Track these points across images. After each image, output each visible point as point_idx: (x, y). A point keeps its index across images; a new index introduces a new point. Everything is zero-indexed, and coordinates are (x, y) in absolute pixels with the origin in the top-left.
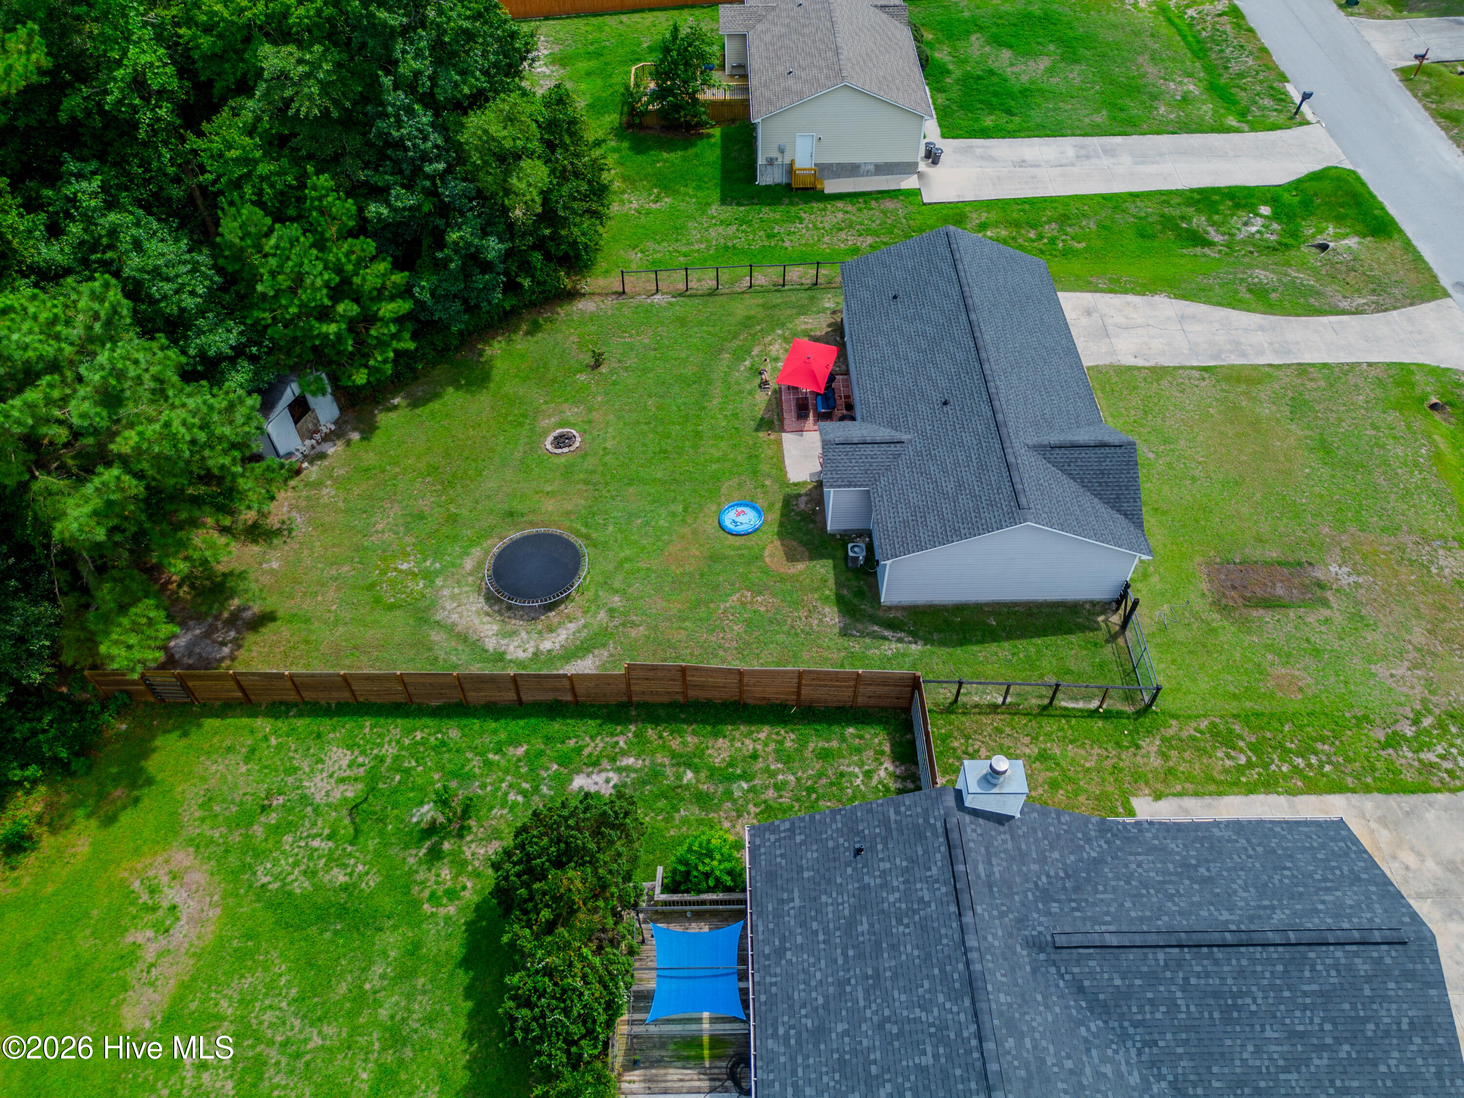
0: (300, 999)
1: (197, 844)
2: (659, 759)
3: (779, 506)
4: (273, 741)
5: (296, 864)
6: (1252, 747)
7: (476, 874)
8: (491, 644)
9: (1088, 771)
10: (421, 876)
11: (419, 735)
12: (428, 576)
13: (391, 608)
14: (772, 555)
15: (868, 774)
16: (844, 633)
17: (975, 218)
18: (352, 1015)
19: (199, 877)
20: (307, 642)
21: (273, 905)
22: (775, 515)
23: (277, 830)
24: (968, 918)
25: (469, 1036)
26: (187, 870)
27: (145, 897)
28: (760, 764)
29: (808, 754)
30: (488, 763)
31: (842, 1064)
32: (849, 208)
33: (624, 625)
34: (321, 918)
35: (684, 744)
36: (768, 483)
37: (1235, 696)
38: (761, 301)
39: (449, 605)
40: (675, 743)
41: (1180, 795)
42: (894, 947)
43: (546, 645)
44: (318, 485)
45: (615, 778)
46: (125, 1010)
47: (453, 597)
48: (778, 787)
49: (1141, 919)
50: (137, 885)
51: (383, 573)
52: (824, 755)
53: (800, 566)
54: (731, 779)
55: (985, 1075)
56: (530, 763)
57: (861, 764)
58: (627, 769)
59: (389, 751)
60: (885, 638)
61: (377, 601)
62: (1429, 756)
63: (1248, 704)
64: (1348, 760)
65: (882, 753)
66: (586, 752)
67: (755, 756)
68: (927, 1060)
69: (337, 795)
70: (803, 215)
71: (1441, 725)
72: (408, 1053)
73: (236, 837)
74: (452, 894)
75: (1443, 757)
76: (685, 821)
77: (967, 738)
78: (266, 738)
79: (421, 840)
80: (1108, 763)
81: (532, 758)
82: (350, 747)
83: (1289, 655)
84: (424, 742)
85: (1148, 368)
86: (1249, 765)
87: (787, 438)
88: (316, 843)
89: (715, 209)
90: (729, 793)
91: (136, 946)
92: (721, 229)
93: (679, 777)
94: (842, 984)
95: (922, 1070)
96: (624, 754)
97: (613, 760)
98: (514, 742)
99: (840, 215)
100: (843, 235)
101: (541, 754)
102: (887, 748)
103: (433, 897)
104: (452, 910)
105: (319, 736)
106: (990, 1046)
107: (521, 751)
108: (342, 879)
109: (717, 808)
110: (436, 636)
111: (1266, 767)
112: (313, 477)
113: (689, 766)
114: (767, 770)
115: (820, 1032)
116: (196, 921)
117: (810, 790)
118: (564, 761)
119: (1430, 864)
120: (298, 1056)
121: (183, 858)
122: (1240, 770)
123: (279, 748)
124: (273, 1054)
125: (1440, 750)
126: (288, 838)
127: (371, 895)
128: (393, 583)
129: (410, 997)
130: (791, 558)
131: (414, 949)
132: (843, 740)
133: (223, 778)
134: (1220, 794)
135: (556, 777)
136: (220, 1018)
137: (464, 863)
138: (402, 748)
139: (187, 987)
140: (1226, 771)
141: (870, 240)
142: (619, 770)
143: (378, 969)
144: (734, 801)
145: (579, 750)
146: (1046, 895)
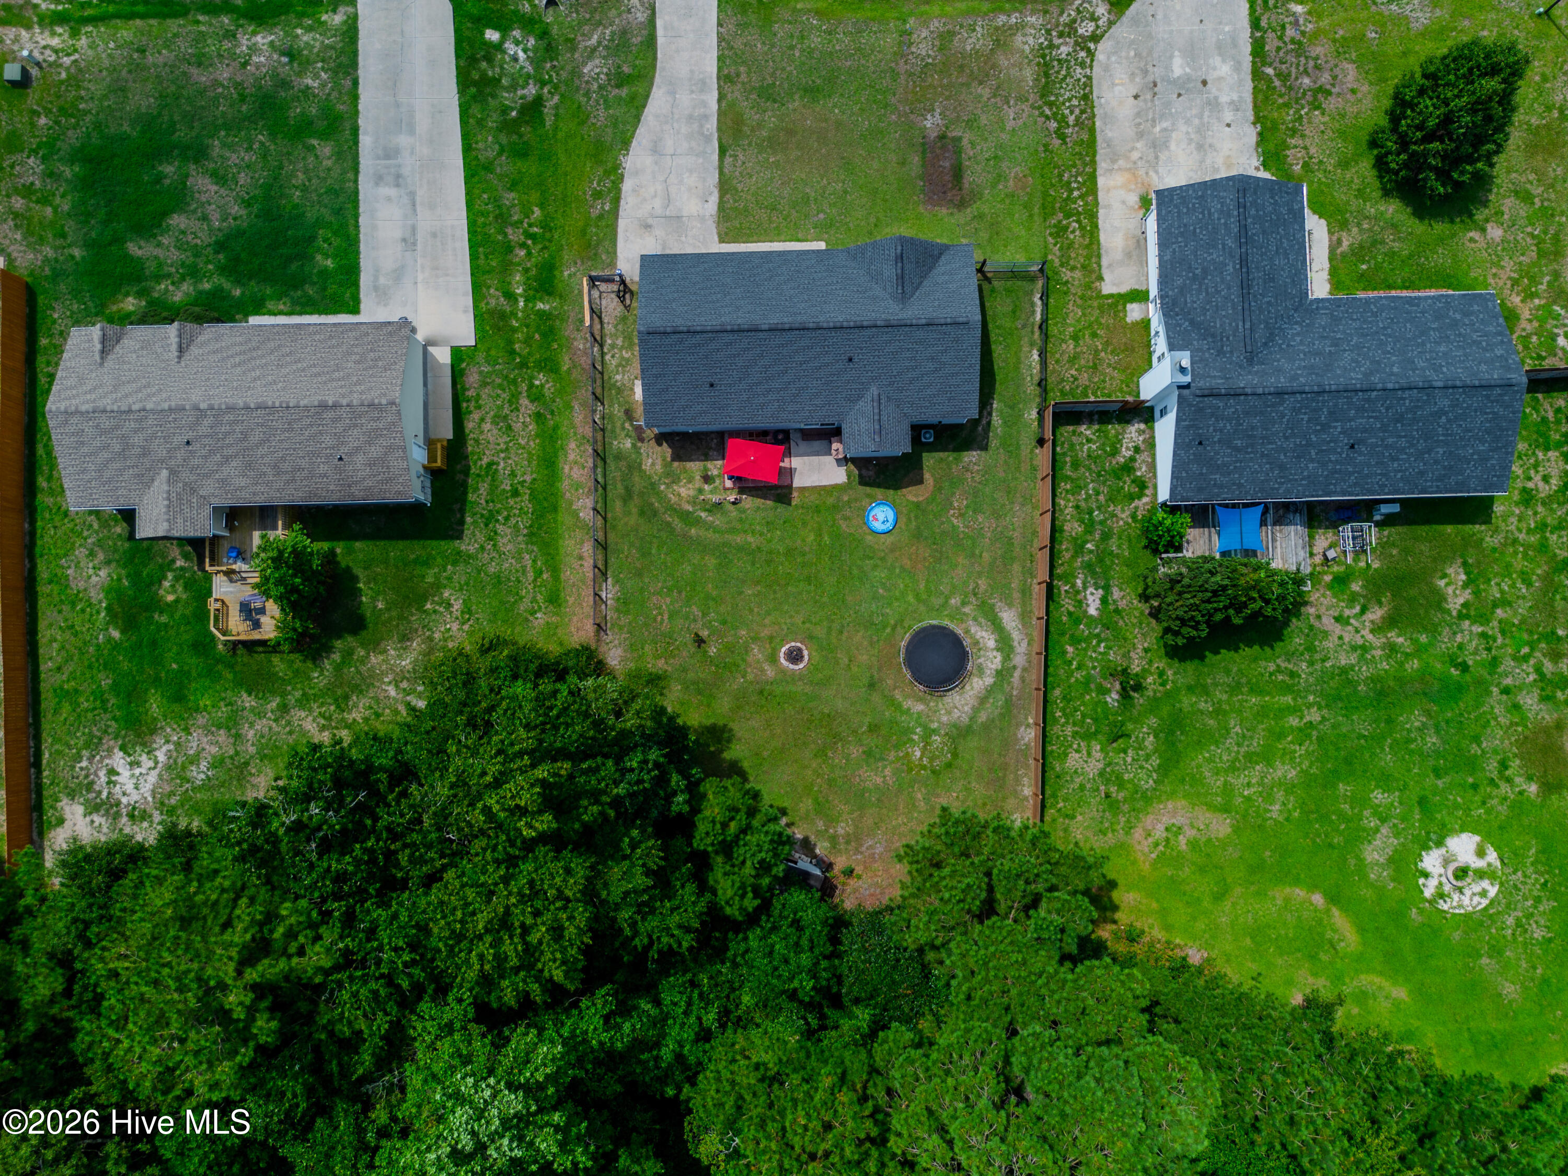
0: (1217, 744)
1: (1129, 829)
2: (1078, 563)
3: (868, 490)
4: (1061, 805)
5: (1142, 767)
6: (1068, 216)
7: (1150, 662)
8: (989, 681)
9: (1084, 315)
10: (1151, 693)
11: (1059, 714)
12: (929, 733)
13: (955, 755)
14: (916, 496)
15: (1089, 441)
16: (985, 448)
17: (495, 299)
18: (1225, 713)
19: (1148, 821)
20: (985, 804)
21: (1166, 775)
22: (878, 492)
23: (1121, 784)
24: (1249, 391)
25: (1236, 650)
26: (1145, 830)
27: (1161, 848)
28: (1083, 504)
29: (1074, 475)
30: (1079, 668)
31: (1298, 457)
32: (476, 416)
33: (975, 595)
34: (1173, 744)
35: (1067, 550)
36: (846, 498)
37: (1031, 216)
38: (618, 504)
39: (956, 714)
40: (1067, 556)
41: (1099, 266)
42: (1253, 428)
43: (991, 644)
44: (834, 839)
45: (1091, 590)
46: (1221, 836)
47: (949, 713)
48: (1098, 494)
49: (1233, 308)
50: (1154, 856)
51: (924, 768)
52: (1076, 465)
53: (927, 476)
54: (1091, 520)
55: (1318, 393)
56: (1079, 642)
57: (1082, 444)
58: (1084, 584)
59: (1069, 730)
60: (989, 423)
61: (949, 765)
62: (1071, 120)
63: (1036, 210)
64: (1074, 166)
65: (1074, 432)
66: (1071, 609)
67: (1077, 507)
68: (1306, 417)
69: (1099, 755)
70: (485, 461)
71: (1051, 105)
72: (1244, 680)
73: (1126, 808)
74: (1161, 674)
75: (1072, 112)
76: (1119, 547)
77: (1063, 380)
78: (1059, 810)
79: (1130, 697)
80: (1079, 302)
81: (1075, 641)
82: (1066, 755)
83: (1000, 176)
84: (1063, 710)
85: (721, 197)
86: (1078, 221)
87: (796, 484)
88: (1129, 760)
89: (467, 545)
90: (1102, 522)
91: (1189, 842)
92: (501, 541)
93: (1091, 552)
94: (1263, 455)
95: (1309, 421)
96: (1073, 585)
97: (1078, 592)
98: (1064, 653)
99: (487, 426)
100: (517, 427)
101: (1072, 636)
102: (1071, 428)
103: (1163, 684)
104: (1170, 673)
105: (1058, 777)
106: (1307, 389)
107: (1070, 649)
108: (1151, 738)
109: (1111, 529)
110: (983, 717)
111: (1079, 213)
112: (827, 844)
113: (1082, 547)
114: (1086, 500)
115: (1282, 467)
116: (1174, 814)
117: (1099, 475)
118: (1077, 622)
119: (1139, 145)
120: (1244, 736)
121: (1138, 833)
122: (1082, 228)
123: (1066, 800)
124: (1242, 750)
125: (1067, 112)
126: (1126, 777)
127: (1162, 719)
128: (932, 759)
129: (1216, 685)
130: (921, 482)
131: (1190, 689)
132: (1064, 454)
133: (1086, 828)
134: (1099, 244)
135: (1088, 626)
136: (1226, 783)
137: (1144, 670)
138: (1067, 723)
139: (1210, 807)
140: (1083, 236)
141: (524, 401)
142: (1085, 588)
143: (1202, 705)
144: (1105, 520)
145: (1070, 614)
146: (1220, 352)
